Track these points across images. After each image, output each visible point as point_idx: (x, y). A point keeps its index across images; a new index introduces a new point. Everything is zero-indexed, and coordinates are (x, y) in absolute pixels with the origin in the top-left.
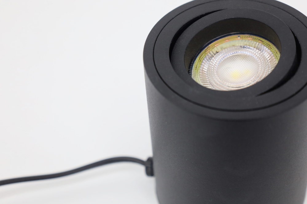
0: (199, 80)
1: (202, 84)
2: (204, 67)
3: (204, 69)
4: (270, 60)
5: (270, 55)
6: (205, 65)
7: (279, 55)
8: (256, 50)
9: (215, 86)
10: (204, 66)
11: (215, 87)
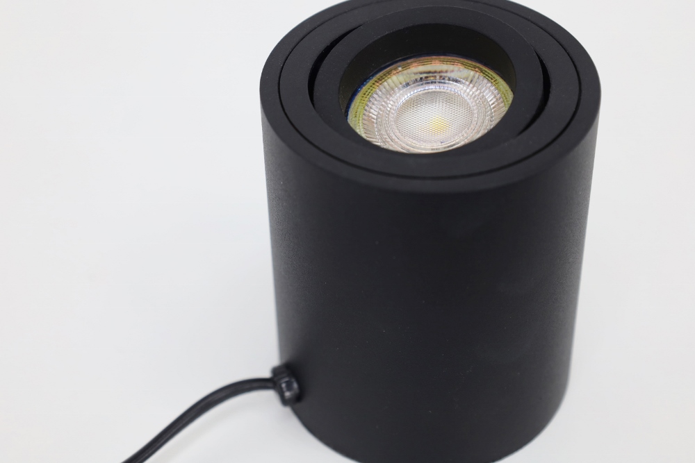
0: (361, 127)
1: (364, 136)
2: (372, 111)
3: (371, 114)
4: (493, 106)
5: (495, 97)
6: (374, 107)
7: (510, 96)
8: (469, 84)
9: (388, 142)
10: (371, 108)
11: (387, 145)
